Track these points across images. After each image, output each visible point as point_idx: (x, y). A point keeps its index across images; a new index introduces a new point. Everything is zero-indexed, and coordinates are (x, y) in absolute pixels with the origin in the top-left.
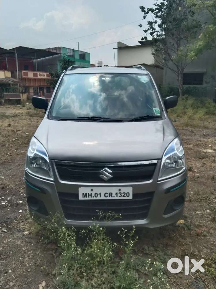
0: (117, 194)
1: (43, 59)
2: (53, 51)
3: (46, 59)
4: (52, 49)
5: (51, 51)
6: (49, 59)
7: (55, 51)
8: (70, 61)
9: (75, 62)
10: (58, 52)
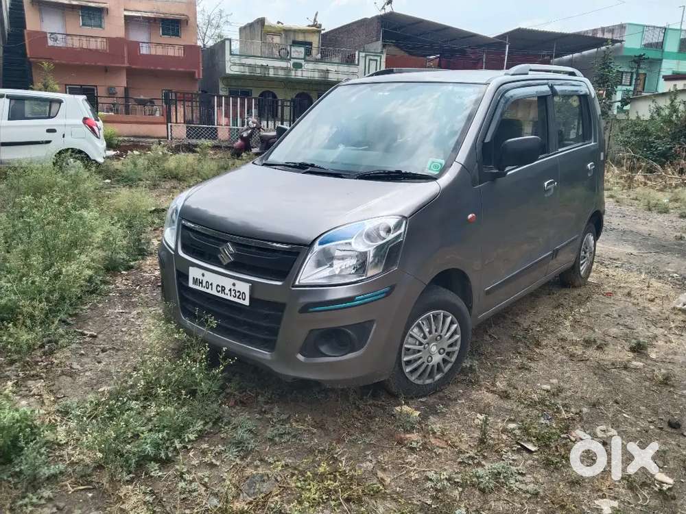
0: (230, 290)
1: (576, 55)
2: (604, 34)
3: (583, 57)
4: (603, 30)
5: (599, 35)
6: (590, 56)
7: (608, 36)
8: (644, 59)
9: (661, 60)
10: (616, 37)
